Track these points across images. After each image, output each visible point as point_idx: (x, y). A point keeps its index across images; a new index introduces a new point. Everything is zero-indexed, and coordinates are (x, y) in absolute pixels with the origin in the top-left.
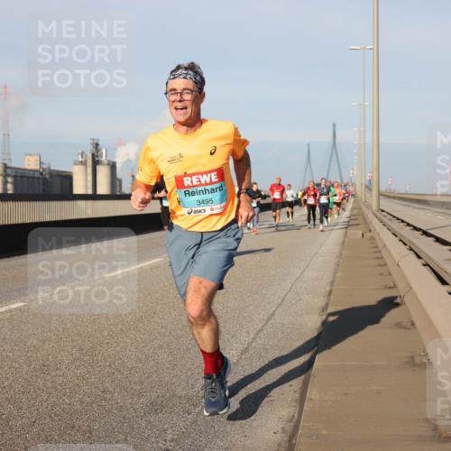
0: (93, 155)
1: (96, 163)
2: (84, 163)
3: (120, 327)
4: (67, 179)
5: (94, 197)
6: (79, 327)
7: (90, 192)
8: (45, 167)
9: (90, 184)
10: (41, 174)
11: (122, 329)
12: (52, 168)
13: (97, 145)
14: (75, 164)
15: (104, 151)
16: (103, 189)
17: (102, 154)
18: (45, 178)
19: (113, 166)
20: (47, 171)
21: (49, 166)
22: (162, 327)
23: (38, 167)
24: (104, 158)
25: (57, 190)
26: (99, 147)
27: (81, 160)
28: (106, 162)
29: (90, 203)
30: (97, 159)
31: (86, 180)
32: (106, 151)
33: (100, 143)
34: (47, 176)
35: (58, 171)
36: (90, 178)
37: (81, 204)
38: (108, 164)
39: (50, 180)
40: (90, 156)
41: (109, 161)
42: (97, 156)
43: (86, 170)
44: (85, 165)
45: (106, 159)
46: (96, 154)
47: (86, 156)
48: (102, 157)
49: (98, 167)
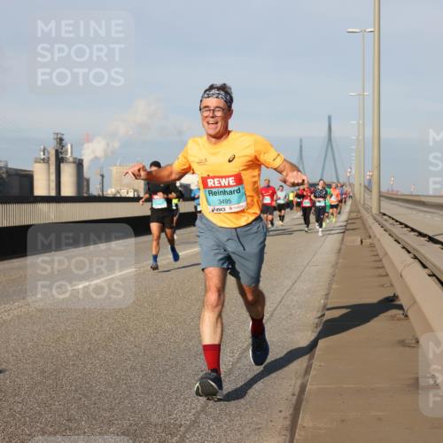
0: (57, 151)
1: (60, 160)
2: (46, 161)
3: (87, 346)
4: (27, 178)
5: (58, 199)
7: (53, 193)
8: (2, 165)
9: (53, 185)
11: (89, 349)
12: (10, 166)
13: (61, 140)
14: (36, 162)
15: (69, 147)
16: (68, 190)
17: (67, 151)
18: (2, 179)
19: (79, 165)
20: (4, 170)
21: (7, 165)
24: (69, 154)
25: (15, 191)
26: (64, 142)
27: (43, 157)
28: (71, 160)
29: (53, 206)
30: (61, 156)
31: (49, 180)
32: (72, 146)
33: (64, 137)
34: (4, 176)
35: (16, 170)
36: (53, 177)
37: (43, 207)
38: (74, 162)
39: (7, 180)
40: (53, 152)
41: (75, 159)
42: (61, 153)
43: (49, 169)
44: (48, 162)
45: (72, 156)
46: (60, 150)
47: (48, 152)
48: (67, 154)
49: (62, 165)
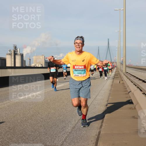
0: (14, 51)
1: (15, 54)
2: (10, 54)
3: (25, 118)
4: (4, 60)
5: (15, 67)
7: (13, 66)
9: (13, 63)
13: (16, 47)
14: (7, 55)
15: (18, 50)
16: (18, 64)
17: (18, 51)
19: (22, 56)
22: (41, 118)
24: (19, 52)
26: (17, 48)
28: (19, 54)
29: (13, 70)
30: (16, 53)
31: (11, 61)
32: (19, 49)
33: (17, 46)
36: (13, 60)
38: (20, 55)
41: (20, 54)
42: (16, 52)
43: (11, 57)
44: (11, 55)
45: (19, 53)
46: (15, 51)
47: (11, 51)
48: (18, 52)
49: (16, 56)
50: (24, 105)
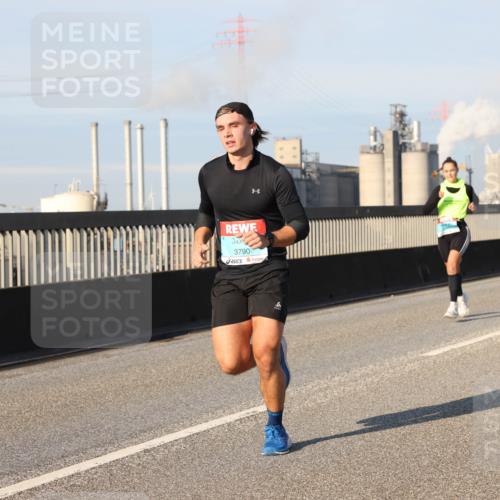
0: (395, 134)
1: (400, 149)
2: (378, 150)
3: (451, 450)
4: (349, 179)
5: (398, 211)
6: (376, 449)
7: (390, 202)
8: (310, 159)
9: (390, 189)
10: (303, 172)
12: (322, 161)
13: (402, 115)
14: (362, 152)
15: (415, 126)
16: (414, 196)
17: (411, 133)
18: (310, 180)
19: (432, 153)
20: (314, 167)
21: (317, 159)
23: (297, 161)
24: (416, 138)
25: (330, 200)
26: (406, 119)
27: (373, 144)
28: (419, 147)
29: (391, 222)
30: (401, 141)
31: (383, 181)
32: (419, 124)
33: (407, 111)
34: (314, 176)
35: (332, 166)
36: (390, 176)
37: (374, 224)
38: (423, 150)
39: (317, 183)
40: (389, 136)
41: (425, 144)
42: (403, 136)
43: (383, 163)
44: (381, 152)
45: (419, 140)
46: (400, 132)
47: (382, 137)
48: (411, 138)
49: (404, 155)
50: (445, 387)
